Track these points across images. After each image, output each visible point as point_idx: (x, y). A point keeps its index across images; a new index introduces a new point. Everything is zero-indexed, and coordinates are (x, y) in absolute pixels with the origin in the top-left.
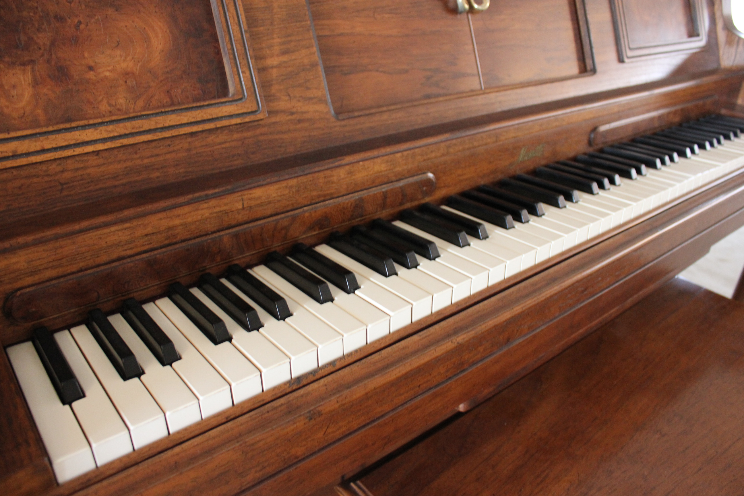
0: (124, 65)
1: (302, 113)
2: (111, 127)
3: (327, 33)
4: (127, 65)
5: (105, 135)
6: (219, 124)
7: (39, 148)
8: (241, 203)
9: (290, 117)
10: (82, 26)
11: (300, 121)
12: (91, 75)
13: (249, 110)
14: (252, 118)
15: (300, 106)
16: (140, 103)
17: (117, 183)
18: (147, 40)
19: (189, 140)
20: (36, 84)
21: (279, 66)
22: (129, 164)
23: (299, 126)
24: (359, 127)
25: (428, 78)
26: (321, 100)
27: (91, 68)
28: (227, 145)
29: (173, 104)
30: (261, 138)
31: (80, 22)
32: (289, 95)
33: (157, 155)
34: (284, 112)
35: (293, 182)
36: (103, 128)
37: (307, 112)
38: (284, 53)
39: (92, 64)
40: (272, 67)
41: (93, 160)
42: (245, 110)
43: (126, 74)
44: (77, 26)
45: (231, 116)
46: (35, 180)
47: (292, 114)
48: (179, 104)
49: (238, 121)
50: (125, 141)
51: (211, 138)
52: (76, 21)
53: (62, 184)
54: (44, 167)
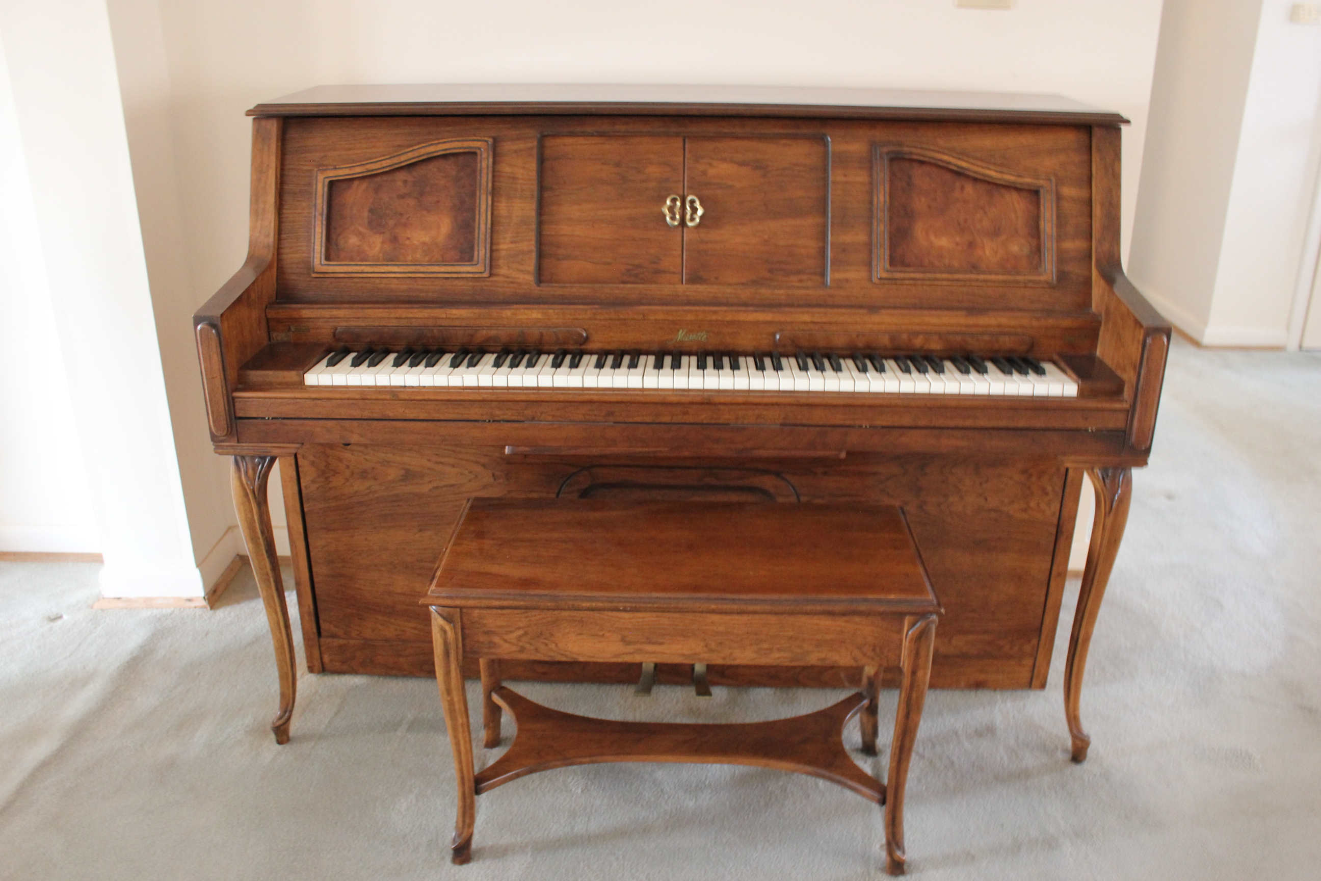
0: (424, 239)
1: (515, 278)
2: (405, 267)
3: (553, 233)
4: (426, 239)
5: (402, 271)
6: (460, 276)
7: (372, 271)
8: (445, 315)
9: (505, 279)
10: (410, 219)
11: (512, 283)
12: (407, 242)
13: (479, 271)
14: (480, 275)
15: (514, 274)
16: (427, 258)
17: (403, 294)
18: (439, 227)
19: (444, 281)
20: (383, 242)
21: (506, 250)
22: (411, 286)
23: (511, 285)
24: (552, 293)
25: (628, 270)
26: (528, 273)
27: (408, 239)
28: (464, 287)
29: (443, 261)
30: (485, 288)
31: (409, 217)
32: (508, 267)
33: (426, 285)
34: (503, 276)
35: (477, 311)
36: (402, 267)
37: (518, 278)
38: (512, 242)
39: (409, 236)
40: (503, 250)
41: (395, 281)
42: (477, 271)
43: (424, 243)
44: (408, 219)
45: (469, 273)
46: (368, 285)
47: (508, 277)
48: (446, 262)
49: (471, 275)
50: (410, 275)
51: (456, 282)
52: (408, 215)
53: (379, 289)
54: (373, 280)
